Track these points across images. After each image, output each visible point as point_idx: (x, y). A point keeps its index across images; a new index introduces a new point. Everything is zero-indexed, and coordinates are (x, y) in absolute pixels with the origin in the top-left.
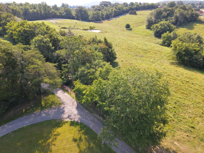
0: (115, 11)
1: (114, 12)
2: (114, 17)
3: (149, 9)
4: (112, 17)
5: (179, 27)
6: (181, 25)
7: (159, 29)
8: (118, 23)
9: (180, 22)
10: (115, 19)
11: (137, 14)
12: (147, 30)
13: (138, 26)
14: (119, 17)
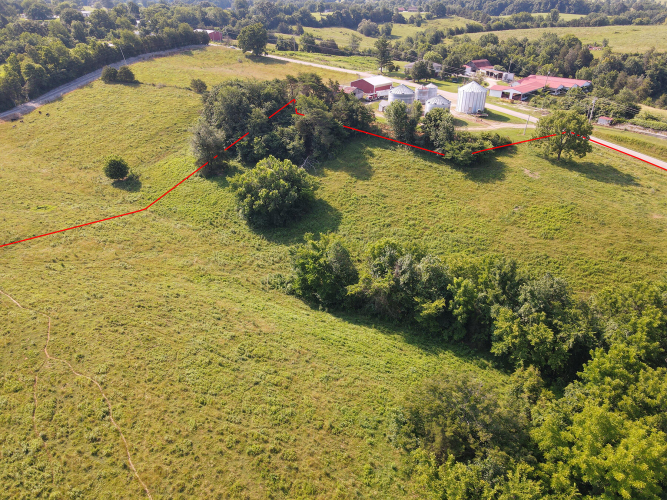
0: (30, 68)
1: (27, 74)
2: (33, 96)
3: (178, 47)
4: (23, 99)
5: (322, 166)
6: (326, 158)
7: (261, 202)
8: (61, 137)
9: (322, 147)
10: (44, 108)
11: (136, 83)
12: (207, 184)
13: (159, 156)
14: (60, 99)
